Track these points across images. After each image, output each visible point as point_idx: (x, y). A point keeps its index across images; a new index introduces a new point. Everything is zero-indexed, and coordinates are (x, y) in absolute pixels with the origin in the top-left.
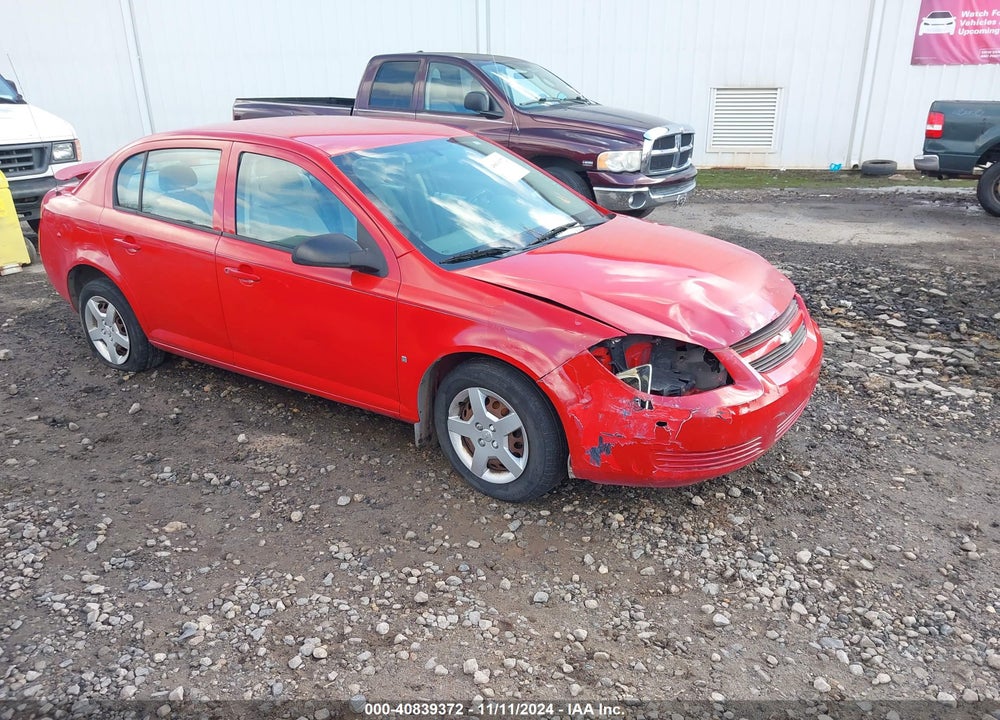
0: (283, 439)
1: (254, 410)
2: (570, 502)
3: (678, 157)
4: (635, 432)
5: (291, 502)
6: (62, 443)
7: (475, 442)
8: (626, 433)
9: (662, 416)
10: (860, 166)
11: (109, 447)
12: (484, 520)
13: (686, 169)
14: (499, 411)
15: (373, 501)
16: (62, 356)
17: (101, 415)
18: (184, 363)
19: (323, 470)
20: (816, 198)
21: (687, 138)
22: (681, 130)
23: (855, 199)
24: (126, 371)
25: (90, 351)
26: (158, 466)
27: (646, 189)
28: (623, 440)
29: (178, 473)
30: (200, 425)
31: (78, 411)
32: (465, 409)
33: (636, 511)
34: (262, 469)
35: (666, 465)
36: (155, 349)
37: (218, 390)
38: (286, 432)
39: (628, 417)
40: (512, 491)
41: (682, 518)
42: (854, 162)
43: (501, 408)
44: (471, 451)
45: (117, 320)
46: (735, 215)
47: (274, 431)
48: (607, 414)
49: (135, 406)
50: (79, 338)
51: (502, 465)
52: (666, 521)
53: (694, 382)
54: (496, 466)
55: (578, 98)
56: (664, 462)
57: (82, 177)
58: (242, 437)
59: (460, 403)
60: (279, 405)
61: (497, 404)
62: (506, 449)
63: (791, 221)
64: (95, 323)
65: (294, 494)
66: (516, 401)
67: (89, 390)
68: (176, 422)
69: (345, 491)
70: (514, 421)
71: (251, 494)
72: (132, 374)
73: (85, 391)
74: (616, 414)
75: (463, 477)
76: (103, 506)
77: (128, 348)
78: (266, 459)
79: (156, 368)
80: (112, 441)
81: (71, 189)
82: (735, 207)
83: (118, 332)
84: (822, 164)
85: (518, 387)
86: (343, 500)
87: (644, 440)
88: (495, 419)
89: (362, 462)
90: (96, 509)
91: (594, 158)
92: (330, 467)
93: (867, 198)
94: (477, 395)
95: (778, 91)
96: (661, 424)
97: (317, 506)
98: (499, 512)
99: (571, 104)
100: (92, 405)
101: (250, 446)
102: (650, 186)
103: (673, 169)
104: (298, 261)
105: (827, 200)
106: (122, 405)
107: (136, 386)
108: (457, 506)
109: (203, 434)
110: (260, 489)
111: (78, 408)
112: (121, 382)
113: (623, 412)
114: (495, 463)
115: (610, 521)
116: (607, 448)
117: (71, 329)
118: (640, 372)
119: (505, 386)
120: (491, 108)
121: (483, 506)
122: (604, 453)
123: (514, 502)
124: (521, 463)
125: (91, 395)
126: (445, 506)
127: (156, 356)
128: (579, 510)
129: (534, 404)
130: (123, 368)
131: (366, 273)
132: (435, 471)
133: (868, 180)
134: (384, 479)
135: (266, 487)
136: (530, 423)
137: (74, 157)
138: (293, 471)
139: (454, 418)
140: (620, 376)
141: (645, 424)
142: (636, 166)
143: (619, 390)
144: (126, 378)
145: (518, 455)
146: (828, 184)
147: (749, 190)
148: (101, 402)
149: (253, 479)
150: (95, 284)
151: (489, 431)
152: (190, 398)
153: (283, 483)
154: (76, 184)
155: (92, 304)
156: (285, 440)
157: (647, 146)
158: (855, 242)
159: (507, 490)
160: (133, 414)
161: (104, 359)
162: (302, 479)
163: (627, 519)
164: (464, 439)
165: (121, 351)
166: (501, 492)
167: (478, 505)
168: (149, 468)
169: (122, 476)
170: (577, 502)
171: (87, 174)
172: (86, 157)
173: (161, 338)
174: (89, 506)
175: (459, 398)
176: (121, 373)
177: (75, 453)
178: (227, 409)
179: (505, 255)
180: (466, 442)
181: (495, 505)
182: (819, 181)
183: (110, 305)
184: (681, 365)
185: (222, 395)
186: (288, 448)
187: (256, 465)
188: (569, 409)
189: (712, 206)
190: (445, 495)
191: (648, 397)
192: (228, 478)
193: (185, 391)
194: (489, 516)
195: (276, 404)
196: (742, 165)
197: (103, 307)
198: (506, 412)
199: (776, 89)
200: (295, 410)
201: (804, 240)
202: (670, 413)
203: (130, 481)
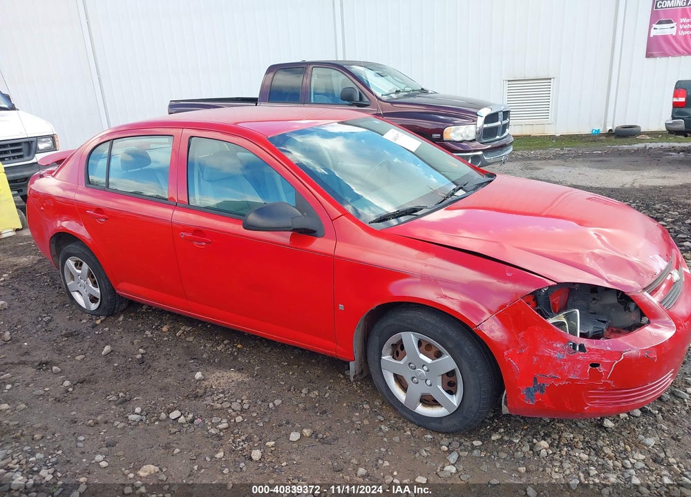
0: (233, 374)
1: (205, 347)
2: (495, 430)
3: (501, 129)
4: (569, 372)
5: (249, 439)
6: (47, 386)
7: (408, 380)
8: (561, 374)
9: (595, 358)
10: (614, 130)
11: (87, 387)
12: (425, 454)
13: (505, 137)
14: (432, 352)
15: (320, 436)
16: (46, 304)
17: (79, 358)
18: (144, 307)
19: (271, 405)
20: (591, 155)
21: (506, 114)
22: (502, 108)
23: (621, 154)
24: (99, 316)
25: (68, 300)
26: (130, 407)
27: (480, 153)
28: (557, 380)
29: (147, 413)
30: (162, 363)
31: (60, 354)
32: (398, 351)
33: (557, 437)
34: (219, 406)
35: (597, 401)
36: (121, 297)
37: (174, 330)
38: (234, 367)
39: (562, 360)
40: (446, 424)
41: (600, 443)
42: (609, 128)
43: (433, 351)
44: (404, 388)
45: (90, 275)
46: (539, 169)
47: (225, 367)
48: (541, 357)
49: (107, 348)
50: (60, 288)
51: (435, 401)
52: (587, 447)
53: (610, 321)
54: (428, 401)
55: (422, 89)
56: (595, 399)
57: (60, 162)
58: (198, 375)
59: (392, 345)
60: (225, 342)
61: (429, 346)
62: (440, 387)
63: (581, 172)
64: (73, 278)
65: (250, 430)
66: (450, 346)
67: (69, 335)
68: (142, 361)
69: (293, 425)
70: (447, 362)
71: (213, 431)
72: (103, 318)
73: (65, 336)
74: (550, 357)
75: (396, 410)
76: (83, 450)
77: (99, 297)
78: (221, 395)
79: (122, 312)
80: (89, 382)
81: (51, 172)
82: (536, 164)
83: (91, 285)
84: (586, 130)
85: (452, 332)
86: (295, 436)
87: (578, 380)
88: (429, 361)
89: (303, 395)
90: (77, 454)
91: (441, 131)
92: (278, 402)
93: (628, 152)
94: (410, 339)
95: (552, 81)
96: (594, 365)
97: (273, 443)
98: (435, 443)
99: (418, 94)
100: (72, 348)
101: (206, 383)
102: (483, 150)
103: (498, 137)
104: (248, 227)
105: (600, 155)
106: (97, 347)
107: (107, 329)
108: (397, 439)
109: (164, 373)
110: (220, 426)
111: (60, 351)
112: (95, 326)
113: (558, 355)
114: (427, 398)
115: (538, 449)
116: (541, 388)
117: (53, 281)
118: (566, 316)
119: (440, 331)
120: (361, 98)
121: (419, 438)
122: (538, 392)
123: (447, 433)
124: (455, 400)
125: (70, 338)
126: (385, 439)
127: (122, 303)
128: (506, 438)
129: (469, 348)
130: (96, 314)
131: (304, 234)
132: (368, 403)
133: (622, 140)
134: (325, 412)
135: (224, 425)
136: (466, 366)
137: (54, 147)
138: (246, 407)
139: (387, 358)
140: (551, 321)
141: (579, 366)
142: (472, 136)
143: (553, 334)
144: (98, 322)
145: (451, 393)
146: (594, 144)
147: (541, 151)
148: (78, 345)
149: (212, 417)
150: (72, 247)
151: (422, 371)
152: (152, 339)
153: (239, 419)
154: (55, 168)
155: (70, 263)
156: (235, 376)
157: (480, 121)
158: (637, 185)
159: (441, 423)
160: (106, 355)
161: (80, 306)
162: (255, 415)
163: (551, 445)
164: (396, 376)
165: (93, 300)
166: (433, 425)
167: (414, 437)
168: (122, 410)
169: (99, 418)
170: (502, 430)
171: (64, 160)
172: (63, 147)
173: (126, 289)
174: (71, 451)
175: (393, 339)
176: (94, 318)
177: (58, 395)
178: (183, 347)
179: (419, 213)
180: (399, 380)
181: (429, 436)
182: (586, 142)
183: (84, 264)
184: (595, 306)
185: (178, 334)
186: (239, 384)
187: (213, 401)
188: (505, 353)
189: (519, 163)
190: (383, 427)
191: (579, 340)
192: (191, 416)
193: (147, 332)
194: (428, 449)
195: (223, 341)
196: (528, 133)
197: (78, 265)
198: (438, 355)
199: (550, 79)
200: (239, 346)
201: (598, 186)
202: (602, 355)
203: (106, 422)
